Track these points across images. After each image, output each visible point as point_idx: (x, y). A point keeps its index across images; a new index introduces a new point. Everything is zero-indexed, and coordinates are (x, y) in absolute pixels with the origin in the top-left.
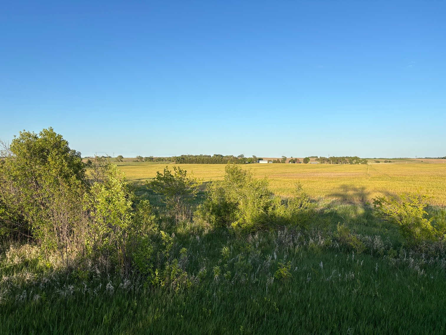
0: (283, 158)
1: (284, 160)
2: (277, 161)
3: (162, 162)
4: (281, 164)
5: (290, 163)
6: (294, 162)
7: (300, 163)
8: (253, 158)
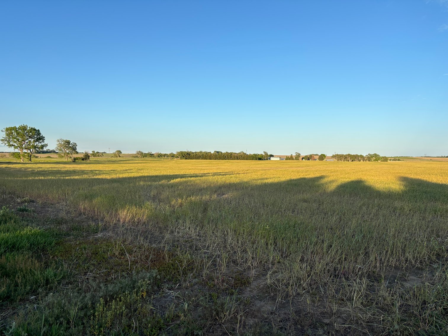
0: (297, 155)
1: (298, 157)
2: (291, 158)
3: (164, 158)
4: (295, 161)
5: (304, 160)
6: (309, 159)
7: (315, 160)
8: (264, 154)
